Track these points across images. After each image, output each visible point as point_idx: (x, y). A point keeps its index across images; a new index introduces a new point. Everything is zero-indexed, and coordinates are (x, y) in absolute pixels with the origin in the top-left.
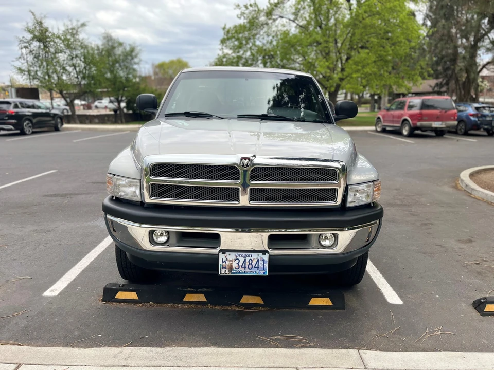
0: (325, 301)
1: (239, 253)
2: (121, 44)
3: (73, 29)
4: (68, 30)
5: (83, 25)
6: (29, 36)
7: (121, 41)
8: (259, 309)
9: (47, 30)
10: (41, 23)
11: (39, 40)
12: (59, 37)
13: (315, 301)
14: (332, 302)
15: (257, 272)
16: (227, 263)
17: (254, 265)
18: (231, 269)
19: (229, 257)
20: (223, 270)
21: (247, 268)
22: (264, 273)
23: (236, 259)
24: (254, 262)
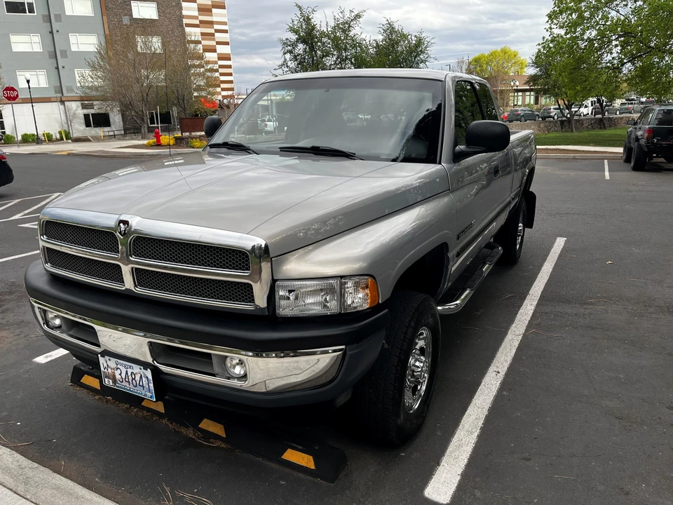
0: (306, 460)
1: (120, 361)
2: (404, 37)
3: (344, 24)
4: (338, 24)
5: (358, 16)
6: (293, 37)
7: (405, 32)
8: (218, 443)
9: (314, 28)
10: (309, 19)
11: (304, 41)
12: (328, 36)
13: (291, 456)
14: (316, 464)
15: (143, 392)
16: (110, 370)
17: (138, 382)
18: (115, 381)
19: (109, 363)
20: (106, 380)
21: (131, 384)
22: (151, 397)
23: (117, 369)
24: (138, 378)
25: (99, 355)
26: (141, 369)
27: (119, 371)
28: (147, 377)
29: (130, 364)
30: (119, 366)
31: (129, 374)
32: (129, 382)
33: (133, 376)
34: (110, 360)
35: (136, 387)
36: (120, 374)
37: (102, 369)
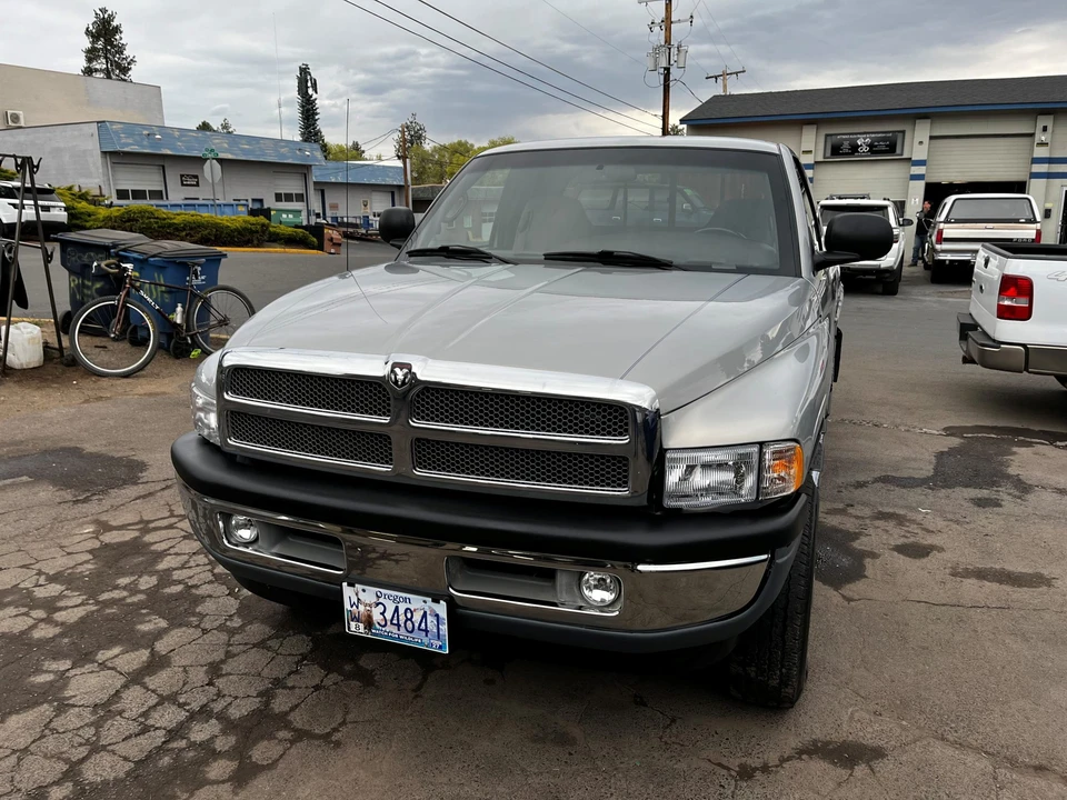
1: (384, 591)
15: (426, 640)
16: (361, 608)
17: (417, 625)
18: (369, 624)
19: (361, 596)
20: (353, 624)
21: (402, 629)
22: (440, 647)
23: (377, 604)
24: (417, 617)
25: (345, 584)
26: (425, 602)
27: (381, 608)
28: (437, 616)
29: (404, 595)
30: (381, 600)
31: (401, 611)
32: (398, 625)
33: (409, 615)
34: (364, 591)
35: (411, 632)
36: (382, 614)
37: (347, 606)
